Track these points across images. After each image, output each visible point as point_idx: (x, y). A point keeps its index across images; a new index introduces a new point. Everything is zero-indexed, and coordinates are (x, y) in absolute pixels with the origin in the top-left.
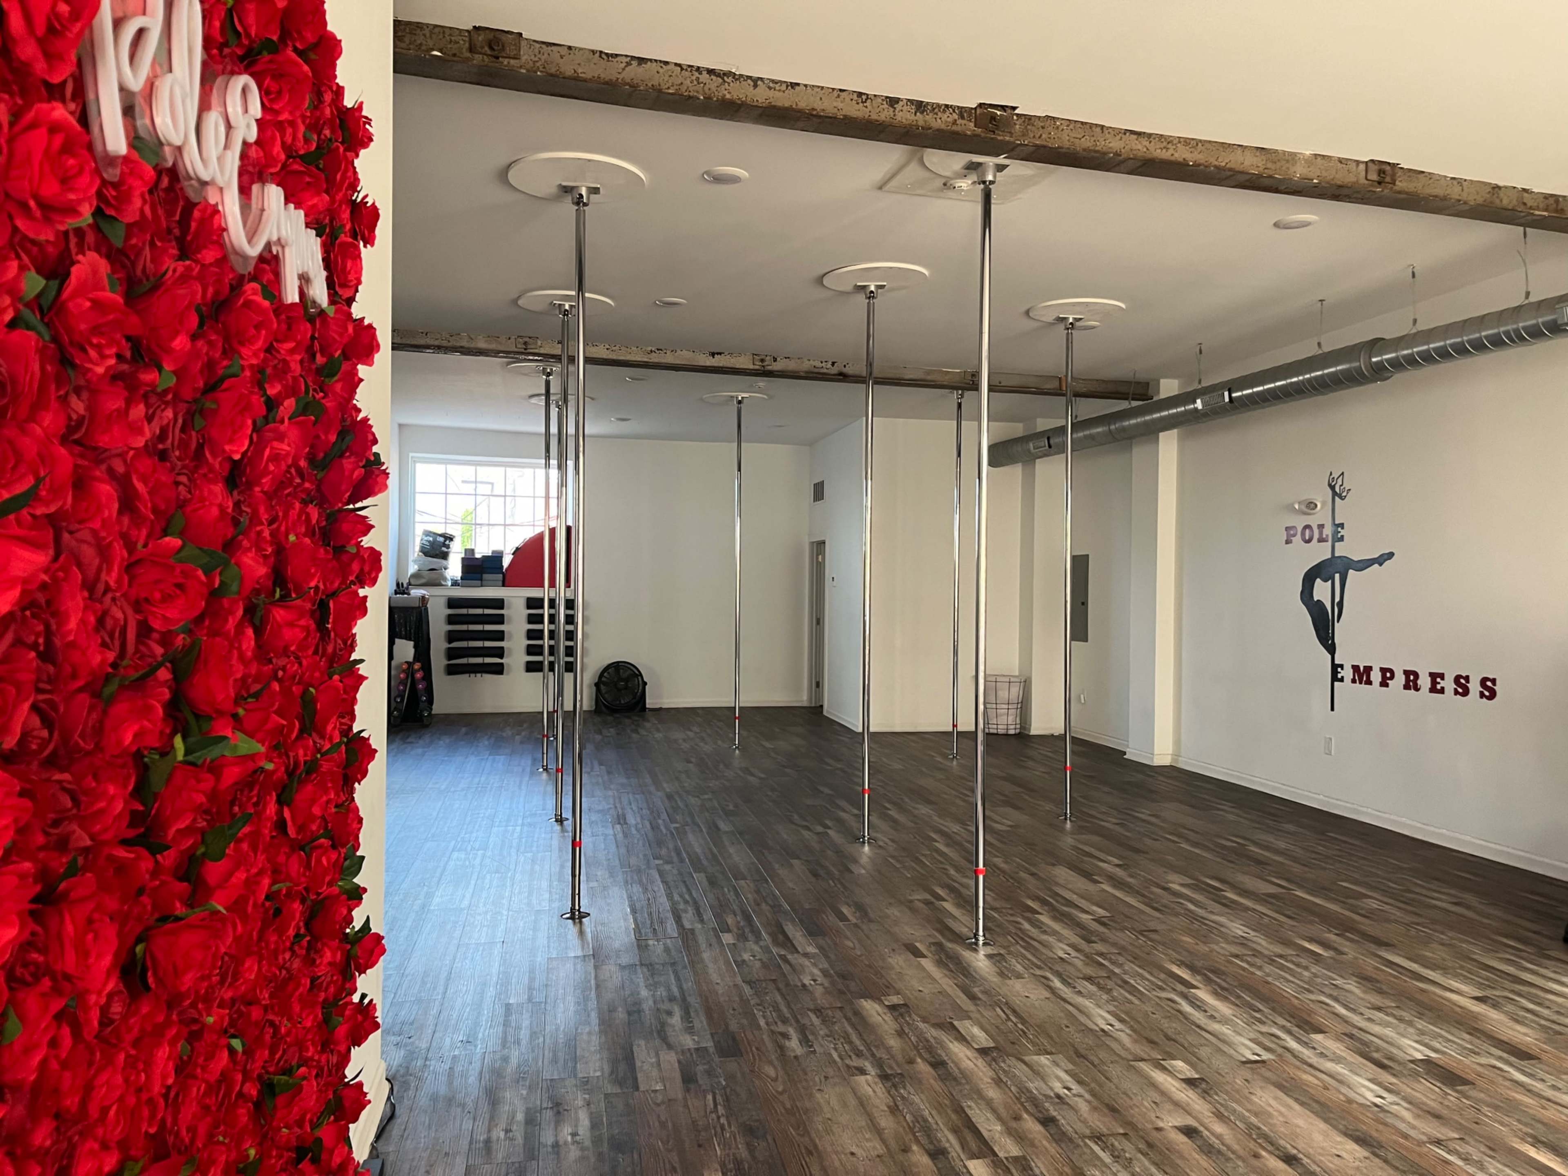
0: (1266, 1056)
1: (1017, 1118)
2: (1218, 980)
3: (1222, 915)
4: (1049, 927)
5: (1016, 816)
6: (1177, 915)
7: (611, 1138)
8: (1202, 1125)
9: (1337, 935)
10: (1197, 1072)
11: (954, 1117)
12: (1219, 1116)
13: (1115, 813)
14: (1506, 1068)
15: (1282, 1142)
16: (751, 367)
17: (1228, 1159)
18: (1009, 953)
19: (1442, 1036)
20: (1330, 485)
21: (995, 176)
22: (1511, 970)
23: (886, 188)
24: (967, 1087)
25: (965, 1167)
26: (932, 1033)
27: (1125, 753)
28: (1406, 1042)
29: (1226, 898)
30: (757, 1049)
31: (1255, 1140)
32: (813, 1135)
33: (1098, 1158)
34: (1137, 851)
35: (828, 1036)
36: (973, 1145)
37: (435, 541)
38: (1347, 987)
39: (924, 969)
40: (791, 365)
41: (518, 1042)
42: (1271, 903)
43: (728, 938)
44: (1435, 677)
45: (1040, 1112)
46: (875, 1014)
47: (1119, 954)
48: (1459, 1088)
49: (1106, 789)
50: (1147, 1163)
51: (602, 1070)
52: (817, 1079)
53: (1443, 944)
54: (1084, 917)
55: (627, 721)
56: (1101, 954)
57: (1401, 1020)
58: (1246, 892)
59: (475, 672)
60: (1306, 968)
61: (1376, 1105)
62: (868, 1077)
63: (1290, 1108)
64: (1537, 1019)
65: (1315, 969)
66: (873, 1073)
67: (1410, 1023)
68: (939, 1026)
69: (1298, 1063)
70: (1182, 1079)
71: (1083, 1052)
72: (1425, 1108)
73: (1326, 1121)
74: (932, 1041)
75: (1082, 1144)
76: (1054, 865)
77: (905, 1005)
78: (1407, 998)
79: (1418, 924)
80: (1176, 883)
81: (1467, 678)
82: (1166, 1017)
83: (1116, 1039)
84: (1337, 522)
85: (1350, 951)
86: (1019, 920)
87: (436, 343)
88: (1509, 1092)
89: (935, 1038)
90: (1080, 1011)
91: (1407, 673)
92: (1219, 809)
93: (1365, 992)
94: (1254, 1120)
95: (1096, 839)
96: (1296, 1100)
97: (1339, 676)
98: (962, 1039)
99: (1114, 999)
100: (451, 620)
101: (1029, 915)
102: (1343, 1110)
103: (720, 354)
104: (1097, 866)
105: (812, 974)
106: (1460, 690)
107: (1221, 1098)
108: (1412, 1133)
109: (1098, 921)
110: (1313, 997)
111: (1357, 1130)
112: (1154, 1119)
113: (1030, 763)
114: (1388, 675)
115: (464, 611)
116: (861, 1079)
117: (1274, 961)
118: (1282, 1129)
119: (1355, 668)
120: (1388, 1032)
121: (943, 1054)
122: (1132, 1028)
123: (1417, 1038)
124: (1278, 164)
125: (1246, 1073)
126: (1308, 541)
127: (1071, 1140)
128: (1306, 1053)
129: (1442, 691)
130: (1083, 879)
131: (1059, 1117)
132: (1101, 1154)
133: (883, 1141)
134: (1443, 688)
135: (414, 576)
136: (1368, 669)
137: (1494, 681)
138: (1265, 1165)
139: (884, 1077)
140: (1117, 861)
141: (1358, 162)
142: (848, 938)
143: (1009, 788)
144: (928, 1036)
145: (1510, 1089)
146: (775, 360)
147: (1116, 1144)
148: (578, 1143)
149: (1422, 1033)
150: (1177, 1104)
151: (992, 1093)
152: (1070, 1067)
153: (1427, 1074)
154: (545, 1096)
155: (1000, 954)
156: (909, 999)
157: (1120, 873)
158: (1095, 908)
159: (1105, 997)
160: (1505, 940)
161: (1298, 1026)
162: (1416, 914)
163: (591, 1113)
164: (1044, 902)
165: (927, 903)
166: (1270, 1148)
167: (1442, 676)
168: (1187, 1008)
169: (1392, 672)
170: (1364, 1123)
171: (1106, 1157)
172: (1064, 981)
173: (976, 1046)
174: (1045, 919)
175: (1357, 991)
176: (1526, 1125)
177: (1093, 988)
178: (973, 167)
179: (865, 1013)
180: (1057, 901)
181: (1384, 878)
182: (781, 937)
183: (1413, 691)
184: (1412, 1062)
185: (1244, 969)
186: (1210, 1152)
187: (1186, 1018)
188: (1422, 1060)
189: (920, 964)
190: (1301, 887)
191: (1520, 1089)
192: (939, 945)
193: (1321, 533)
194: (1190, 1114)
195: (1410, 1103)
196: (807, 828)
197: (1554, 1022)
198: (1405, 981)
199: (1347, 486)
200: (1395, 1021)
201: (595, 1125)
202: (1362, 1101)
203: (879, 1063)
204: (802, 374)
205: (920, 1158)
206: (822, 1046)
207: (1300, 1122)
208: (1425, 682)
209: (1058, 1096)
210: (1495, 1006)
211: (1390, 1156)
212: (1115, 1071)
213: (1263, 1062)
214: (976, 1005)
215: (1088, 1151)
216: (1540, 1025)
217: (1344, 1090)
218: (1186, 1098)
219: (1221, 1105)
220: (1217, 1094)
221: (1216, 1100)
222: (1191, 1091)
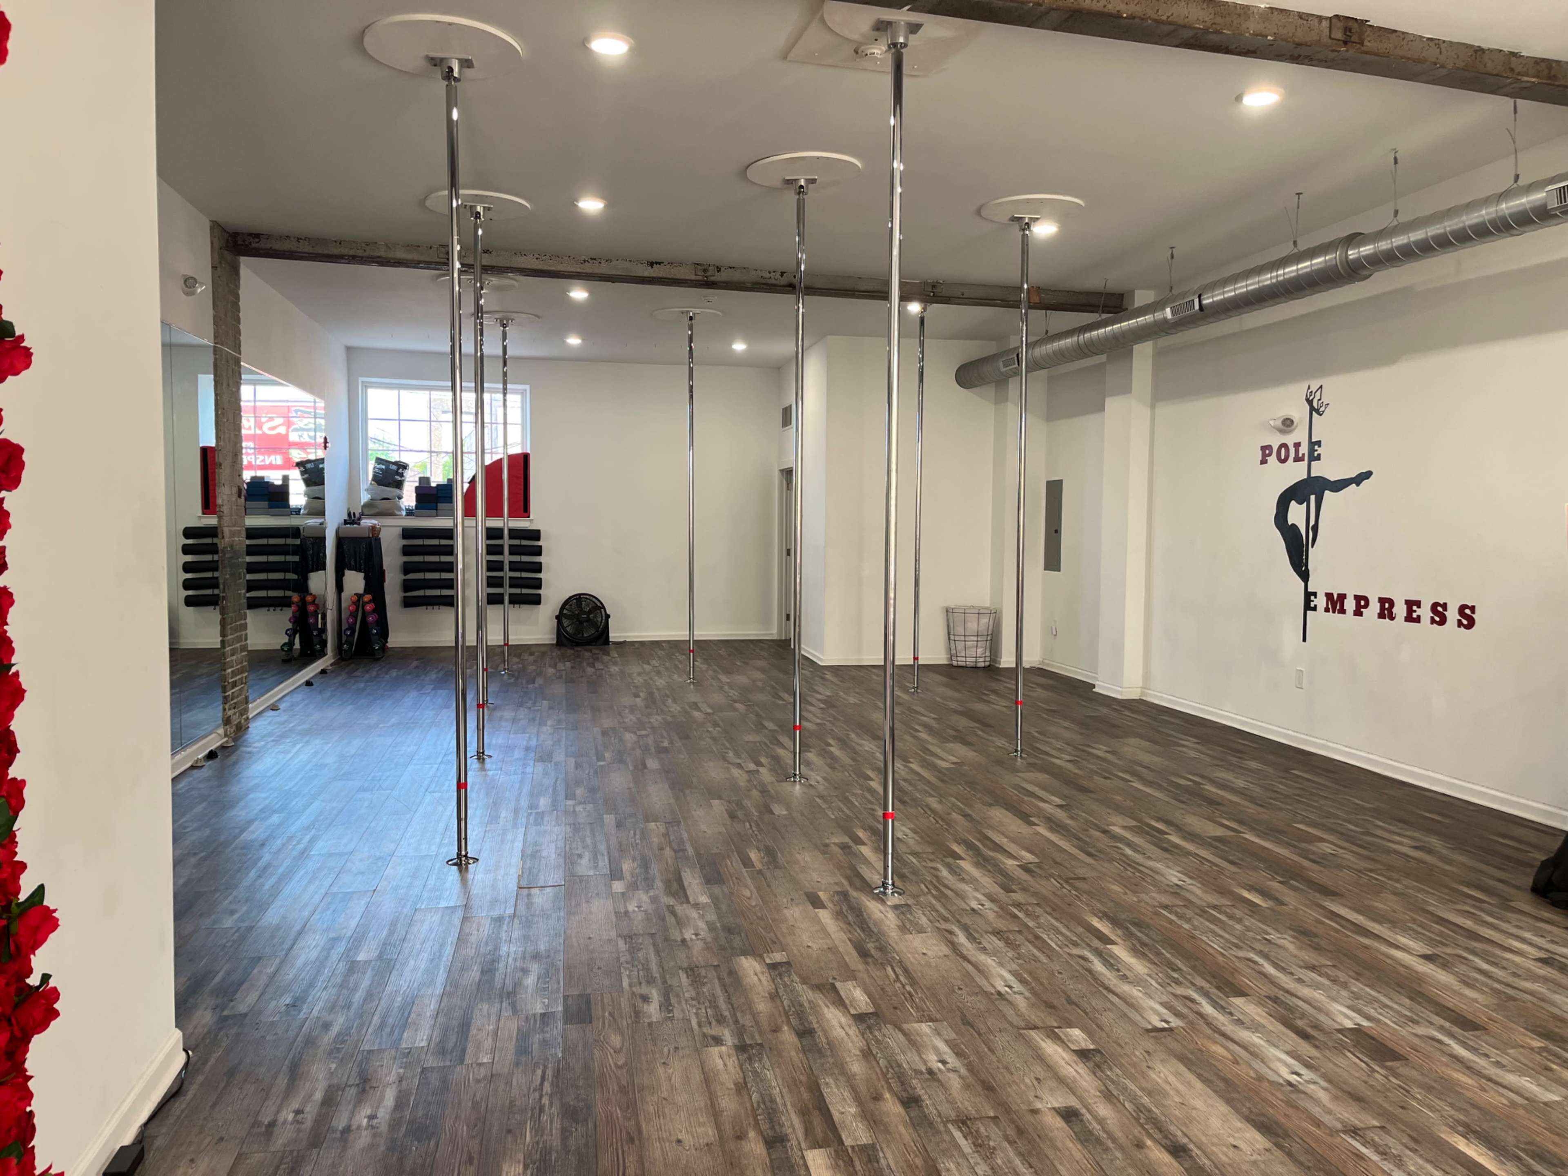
0: (1175, 1022)
1: (877, 1098)
2: (1139, 934)
3: (1159, 861)
4: (968, 873)
5: (963, 751)
6: (1112, 860)
7: (411, 1122)
8: (1085, 1107)
9: (1280, 882)
10: (1094, 1042)
11: (806, 1095)
12: (1108, 1096)
13: (1069, 749)
14: (1446, 1039)
15: (1172, 1128)
16: (693, 277)
17: (1107, 1150)
18: (918, 903)
19: (1377, 1001)
20: (1307, 400)
21: (906, 38)
22: (1468, 923)
23: (791, 56)
24: (831, 1060)
25: (803, 1157)
26: (806, 994)
27: (1094, 686)
28: (1337, 1008)
29: (1169, 841)
30: (611, 1014)
31: (1142, 1126)
32: (642, 1117)
33: (958, 1147)
34: (1084, 790)
35: (693, 999)
36: (819, 1128)
37: (387, 469)
38: (1281, 942)
39: (819, 922)
40: (737, 276)
41: (348, 1006)
42: (1216, 848)
43: (618, 886)
44: (1412, 604)
45: (905, 1090)
46: (752, 973)
47: (1038, 904)
48: (1389, 1064)
49: (1066, 724)
50: (1011, 1153)
51: (430, 1040)
52: (666, 1049)
53: (1395, 894)
54: (1010, 863)
55: (587, 654)
56: (1018, 905)
57: (1334, 981)
58: (1190, 834)
59: (433, 604)
60: (1240, 921)
61: (1290, 1084)
62: (724, 1048)
63: (1189, 1085)
64: (1489, 982)
65: (1249, 921)
66: (730, 1043)
67: (1345, 986)
68: (819, 987)
69: (1209, 1032)
70: (1074, 1051)
71: (970, 1017)
72: (1346, 1088)
73: (1229, 1102)
74: (806, 1005)
75: (942, 1129)
76: (990, 805)
77: (788, 963)
78: (1345, 955)
79: (1371, 871)
80: (1118, 825)
81: (1444, 606)
82: (1073, 977)
83: (1010, 1003)
84: (1313, 440)
85: (1292, 899)
86: (940, 866)
87: (352, 253)
88: (1444, 1069)
89: (810, 1002)
90: (979, 971)
91: (1382, 601)
92: (1184, 746)
93: (1300, 948)
94: (1146, 1100)
95: (1042, 777)
96: (1199, 1076)
97: (1312, 605)
98: (840, 1002)
99: (1020, 957)
100: (406, 551)
101: (950, 860)
102: (1250, 1089)
103: (659, 263)
104: (1039, 808)
105: (696, 928)
106: (1437, 619)
107: (1115, 1073)
108: (1326, 1119)
109: (1025, 868)
110: (1241, 954)
111: (1263, 1115)
112: (1032, 1099)
113: (993, 697)
114: (1363, 603)
115: (419, 542)
116: (715, 1051)
117: (1205, 912)
118: (1177, 1113)
119: (1329, 596)
120: (1318, 995)
121: (814, 1021)
122: (1032, 991)
123: (1350, 1002)
124: (1228, 19)
125: (1148, 1043)
126: (1283, 461)
127: (931, 1125)
128: (1221, 1019)
129: (1418, 620)
130: (1019, 822)
131: (925, 1097)
132: (962, 1141)
133: (718, 1127)
134: (1419, 616)
135: (367, 505)
136: (1342, 597)
137: (1473, 609)
138: (1147, 1158)
139: (741, 1048)
140: (1059, 801)
141: (1320, 18)
142: (746, 886)
143: (963, 723)
144: (803, 999)
145: (1447, 1065)
146: (719, 270)
147: (982, 1129)
148: (373, 1127)
149: (1356, 996)
150: (1062, 1081)
151: (857, 1067)
152: (953, 1036)
153: (1355, 1046)
154: (355, 1069)
155: (907, 905)
156: (795, 955)
157: (1061, 815)
158: (1023, 853)
159: (1011, 954)
160: (1466, 890)
161: (1218, 988)
162: (1373, 860)
163: (400, 1091)
164: (969, 846)
165: (844, 847)
166: (1158, 1136)
167: (1418, 604)
168: (1098, 966)
169: (1366, 599)
170: (1273, 1106)
171: (966, 1145)
172: (971, 937)
173: (853, 1012)
174: (966, 865)
175: (1291, 947)
176: (1459, 1110)
177: (1000, 944)
178: (882, 27)
179: (740, 974)
180: (984, 845)
181: (1345, 820)
182: (675, 885)
183: (1387, 620)
184: (1339, 1031)
185: (1171, 922)
186: (1086, 1140)
187: (1096, 979)
188: (1351, 1029)
189: (817, 915)
190: (1252, 829)
191: (1458, 1066)
192: (844, 895)
193: (1297, 452)
194: (1074, 1093)
195: (1330, 1081)
196: (739, 766)
197: (1508, 985)
198: (1347, 936)
199: (1325, 400)
200: (1327, 982)
201: (399, 1105)
202: (1273, 1077)
203: (740, 1031)
204: (749, 285)
205: (754, 1147)
206: (683, 1011)
207: (1198, 1103)
208: (1400, 610)
209: (930, 1072)
210: (1445, 965)
211: (1295, 1148)
212: (1000, 1041)
213: (1171, 1030)
214: (867, 963)
215: (946, 1137)
216: (1492, 989)
217: (1257, 1065)
218: (1074, 1073)
219: (1113, 1081)
220: (1111, 1069)
221: (1108, 1076)
222: (1082, 1065)
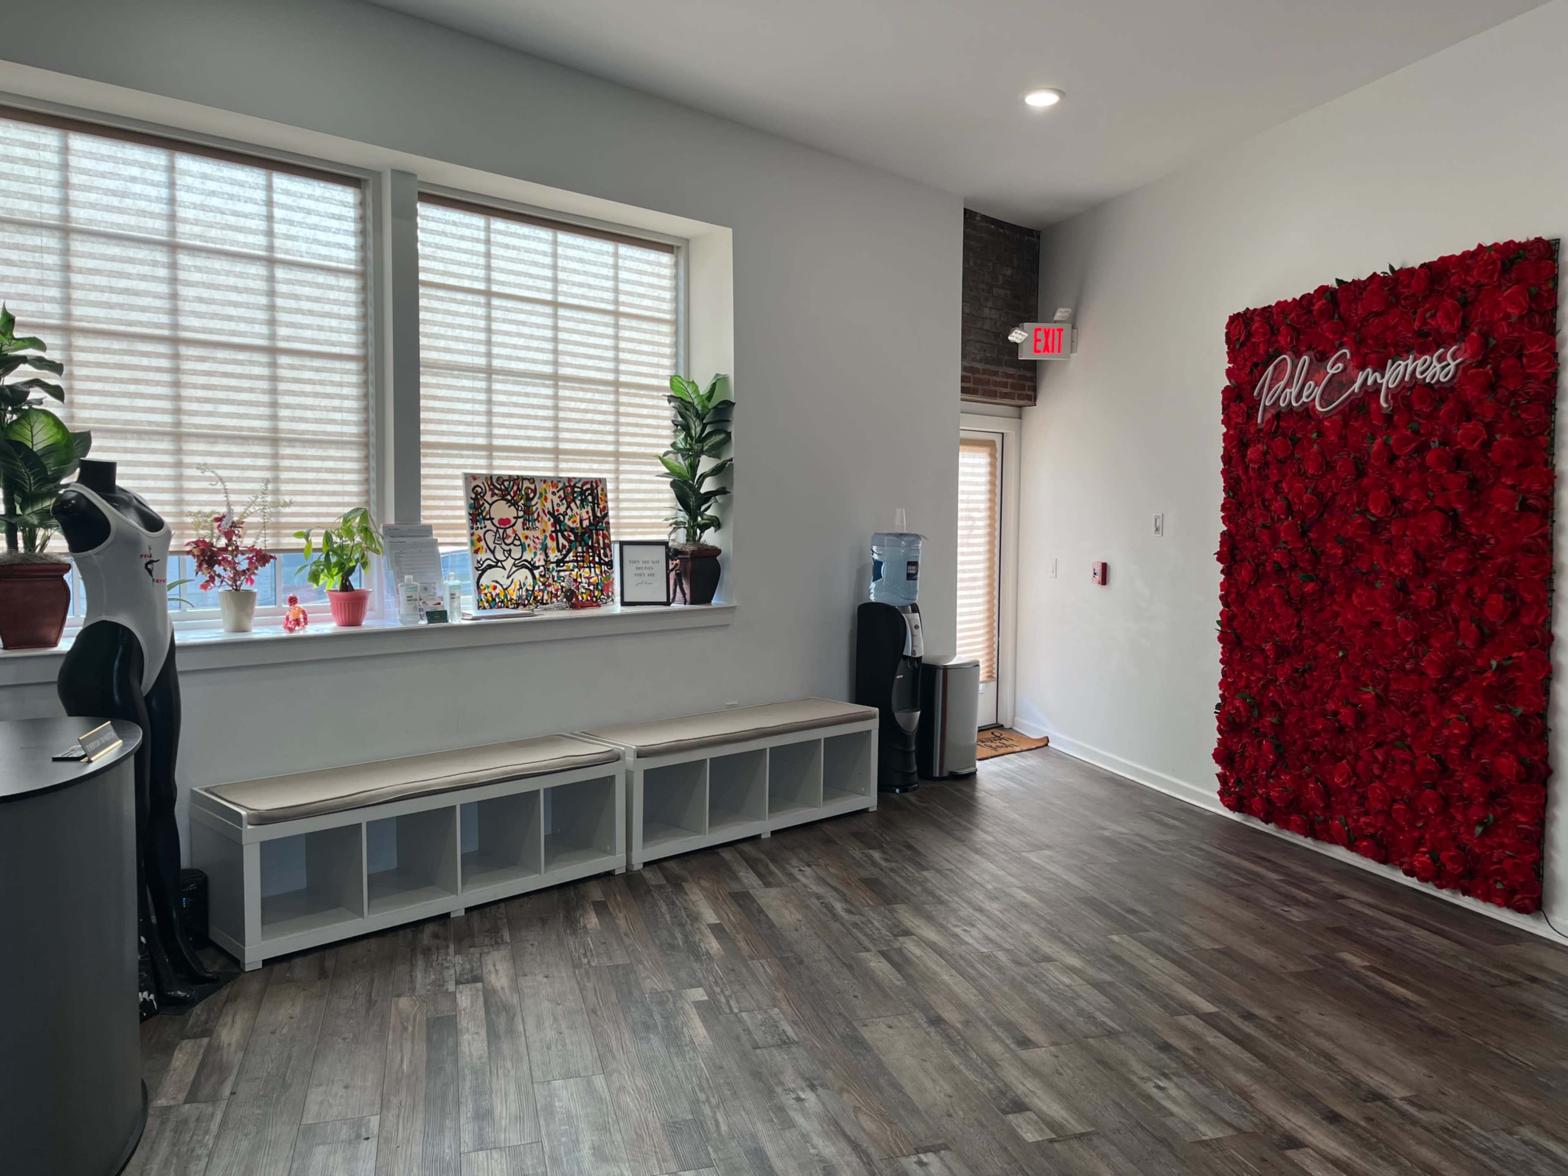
0: (910, 1162)
1: (1197, 1051)
8: (1011, 1050)
10: (1009, 1125)
12: (992, 1063)
15: (938, 1039)
31: (963, 1039)
33: (1106, 1016)
45: (1178, 1058)
63: (914, 1081)
70: (1029, 1110)
75: (1127, 1028)
94: (956, 1061)
107: (985, 1087)
112: (1060, 1054)
118: (931, 1052)
125: (948, 1129)
127: (1137, 1030)
131: (1156, 1051)
132: (1106, 1020)
147: (1093, 1029)
150: (1036, 1074)
166: (950, 1032)
171: (1101, 1017)
186: (1008, 1024)
194: (1023, 1062)
207: (909, 1062)
212: (1113, 1118)
213: (917, 1152)
215: (1120, 1022)
218: (1025, 1082)
219: (987, 1077)
220: (990, 1091)
221: (992, 1083)
222: (1019, 1092)
